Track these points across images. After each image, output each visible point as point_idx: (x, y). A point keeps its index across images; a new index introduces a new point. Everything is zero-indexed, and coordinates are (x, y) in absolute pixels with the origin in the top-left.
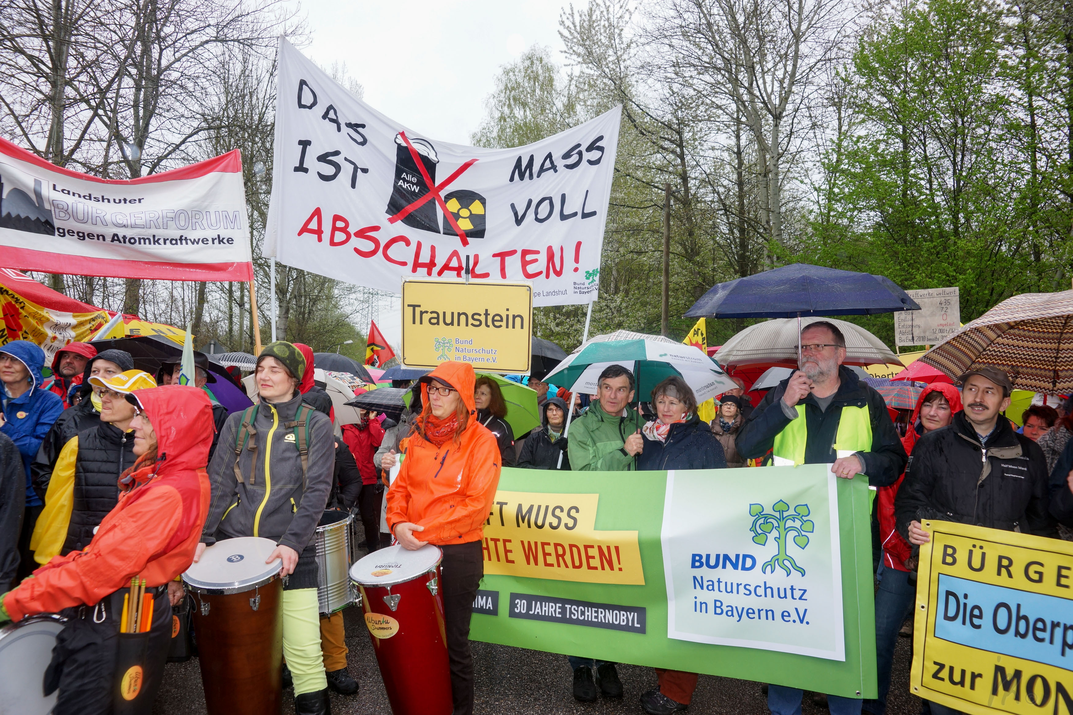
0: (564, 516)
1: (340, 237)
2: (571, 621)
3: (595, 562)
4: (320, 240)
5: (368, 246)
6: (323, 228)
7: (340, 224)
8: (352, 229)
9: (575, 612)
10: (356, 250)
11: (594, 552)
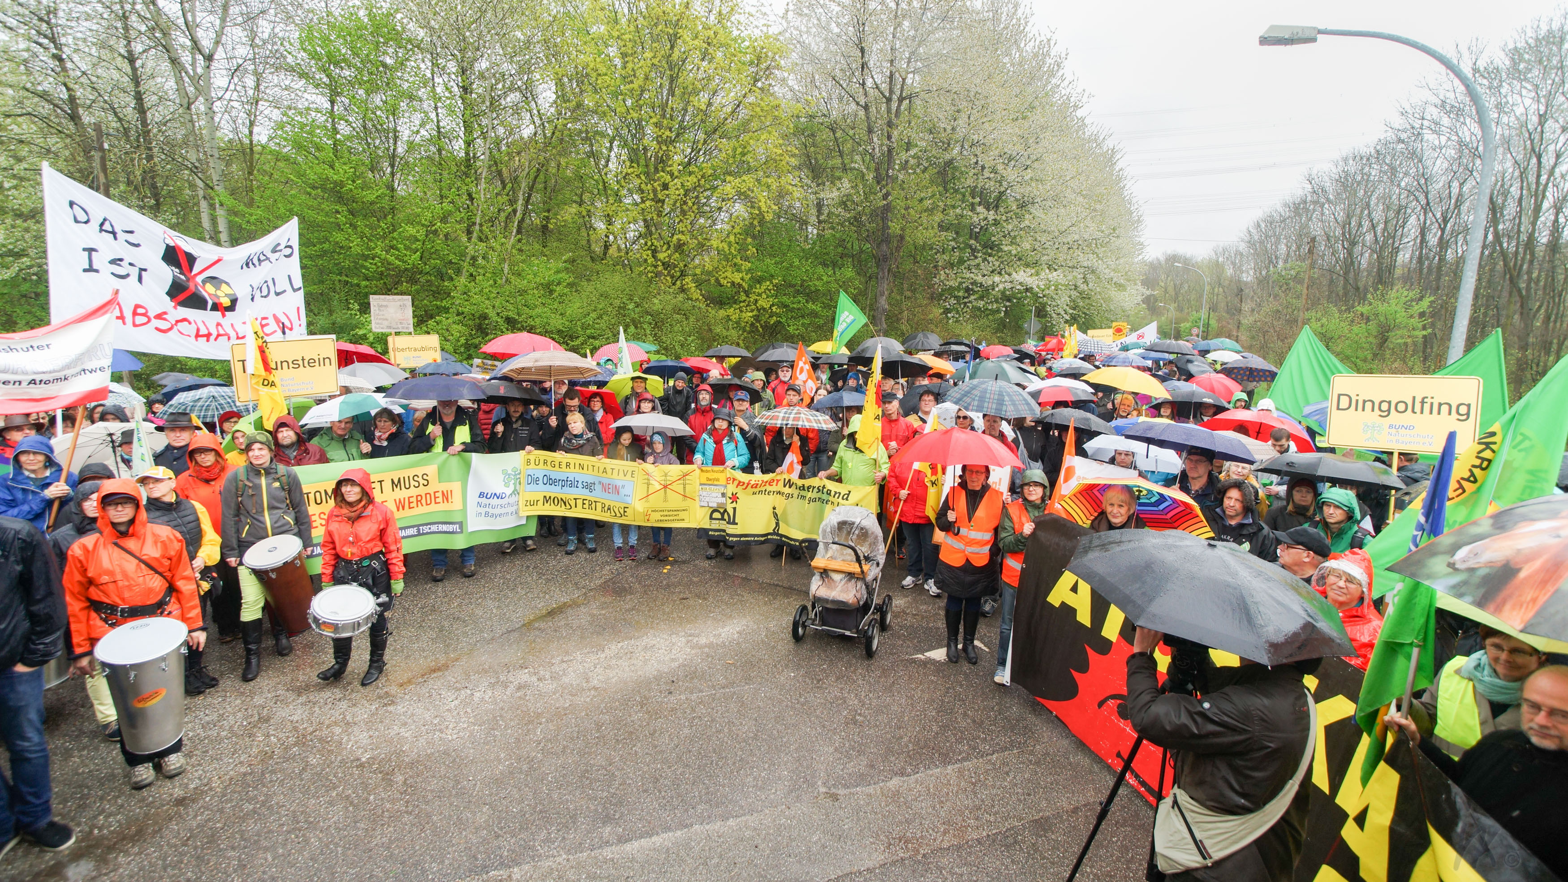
0: (420, 479)
1: (140, 320)
2: (423, 534)
3: (439, 500)
4: (124, 323)
5: (164, 325)
6: (125, 314)
7: (140, 311)
8: (152, 314)
9: (426, 529)
10: (157, 329)
11: (439, 495)
